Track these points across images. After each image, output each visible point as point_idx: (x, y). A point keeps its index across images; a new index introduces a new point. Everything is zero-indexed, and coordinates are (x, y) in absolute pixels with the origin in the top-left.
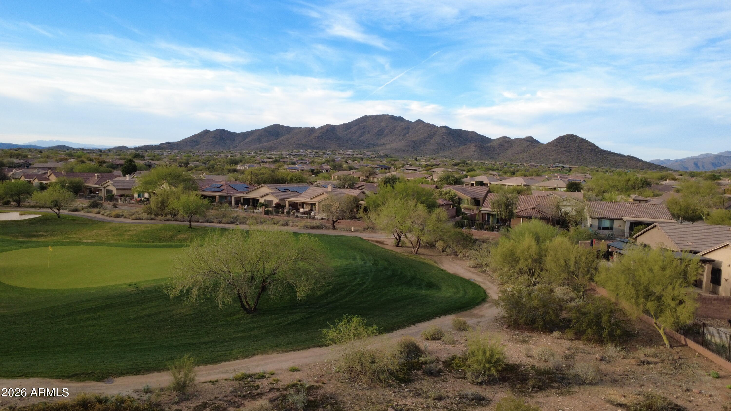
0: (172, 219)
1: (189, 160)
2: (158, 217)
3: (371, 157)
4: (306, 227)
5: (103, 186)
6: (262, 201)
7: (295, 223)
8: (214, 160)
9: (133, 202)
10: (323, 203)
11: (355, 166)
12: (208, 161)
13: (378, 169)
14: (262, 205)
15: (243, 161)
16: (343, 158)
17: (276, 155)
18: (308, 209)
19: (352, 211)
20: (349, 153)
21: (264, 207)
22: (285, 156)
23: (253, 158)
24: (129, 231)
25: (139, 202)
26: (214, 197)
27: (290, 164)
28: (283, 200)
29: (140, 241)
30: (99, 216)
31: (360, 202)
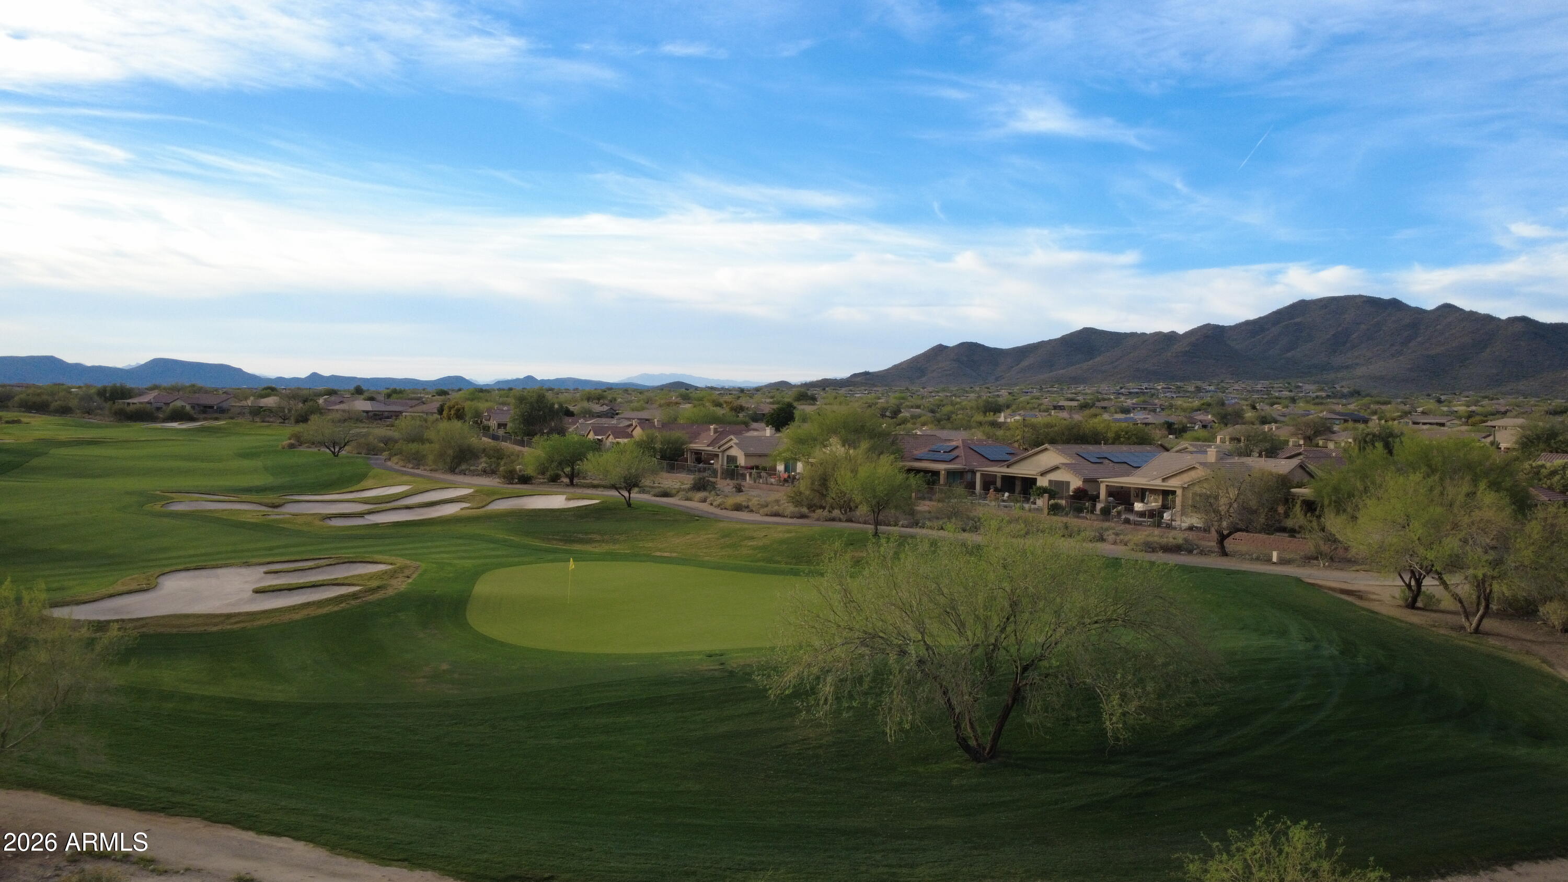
0: (842, 516)
1: (901, 404)
2: (814, 511)
3: (1317, 397)
4: (1150, 548)
5: (722, 449)
6: (1043, 482)
7: (1122, 537)
8: (953, 404)
9: (773, 480)
10: (1197, 489)
11: (1275, 415)
12: (939, 406)
13: (1337, 422)
14: (1043, 491)
15: (1014, 407)
16: (1246, 400)
17: (1086, 394)
18: (1154, 503)
19: (1273, 510)
20: (1259, 387)
21: (1046, 495)
22: (1106, 396)
23: (1034, 400)
24: (752, 538)
25: (786, 481)
26: (936, 473)
27: (1116, 413)
28: (1094, 482)
29: (769, 561)
30: (704, 507)
31: (1293, 490)
